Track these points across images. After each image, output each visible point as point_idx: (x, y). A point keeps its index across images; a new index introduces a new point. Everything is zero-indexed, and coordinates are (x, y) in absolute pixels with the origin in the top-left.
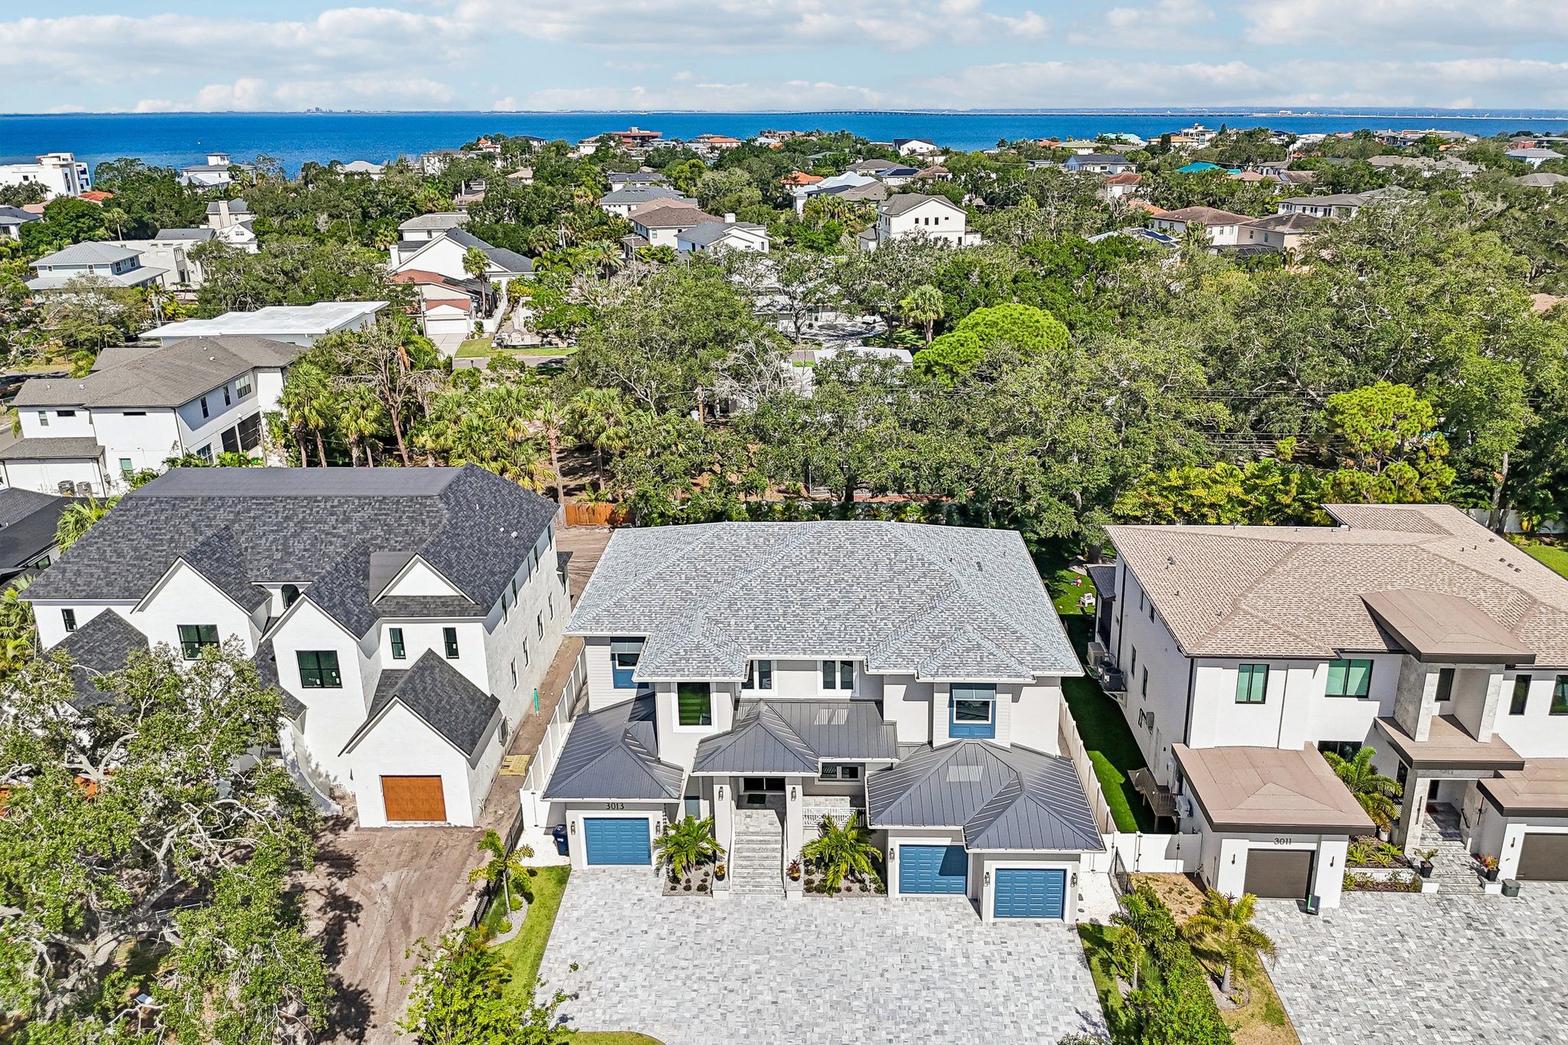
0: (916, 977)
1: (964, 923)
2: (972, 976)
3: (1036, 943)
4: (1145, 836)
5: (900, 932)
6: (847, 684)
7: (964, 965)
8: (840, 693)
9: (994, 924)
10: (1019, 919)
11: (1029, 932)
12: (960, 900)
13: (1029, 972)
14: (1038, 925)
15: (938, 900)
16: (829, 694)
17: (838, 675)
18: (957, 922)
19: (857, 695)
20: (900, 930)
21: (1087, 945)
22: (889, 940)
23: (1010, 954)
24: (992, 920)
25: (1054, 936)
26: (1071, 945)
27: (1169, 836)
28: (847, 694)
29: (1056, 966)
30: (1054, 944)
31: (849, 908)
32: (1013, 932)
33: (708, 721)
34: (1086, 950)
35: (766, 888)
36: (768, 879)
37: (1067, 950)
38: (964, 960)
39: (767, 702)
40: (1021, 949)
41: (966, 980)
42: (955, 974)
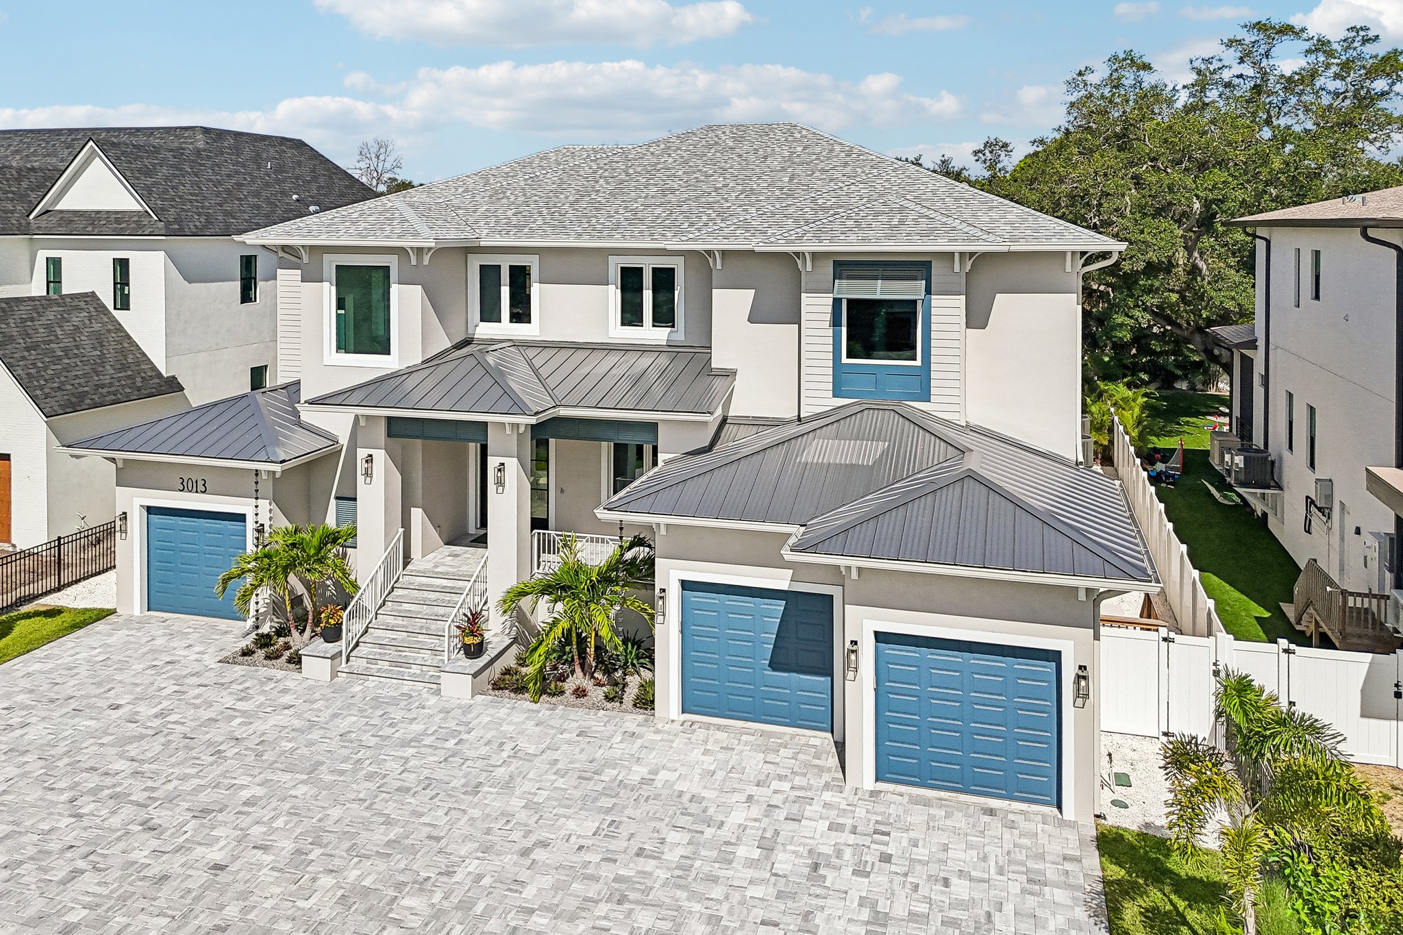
0: (607, 871)
1: (798, 781)
2: (756, 891)
3: (970, 846)
4: (1300, 650)
5: (634, 778)
6: (664, 317)
7: (751, 863)
8: (650, 333)
9: (874, 794)
10: (943, 794)
11: (959, 820)
12: (816, 742)
13: (922, 908)
14: (991, 812)
15: (763, 734)
16: (632, 334)
17: (648, 295)
18: (781, 778)
19: (680, 335)
20: (639, 772)
21: (1117, 872)
22: (600, 787)
23: (886, 858)
24: (869, 782)
25: (1026, 841)
26: (1068, 866)
27: (1369, 657)
28: (660, 335)
29: (1009, 908)
30: (1021, 856)
31: (556, 722)
32: (918, 816)
33: (383, 348)
34: (1106, 882)
35: (415, 669)
36: (426, 655)
37: (1051, 874)
38: (756, 853)
39: (521, 345)
40: (921, 853)
41: (736, 897)
42: (715, 880)
